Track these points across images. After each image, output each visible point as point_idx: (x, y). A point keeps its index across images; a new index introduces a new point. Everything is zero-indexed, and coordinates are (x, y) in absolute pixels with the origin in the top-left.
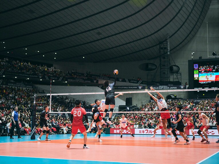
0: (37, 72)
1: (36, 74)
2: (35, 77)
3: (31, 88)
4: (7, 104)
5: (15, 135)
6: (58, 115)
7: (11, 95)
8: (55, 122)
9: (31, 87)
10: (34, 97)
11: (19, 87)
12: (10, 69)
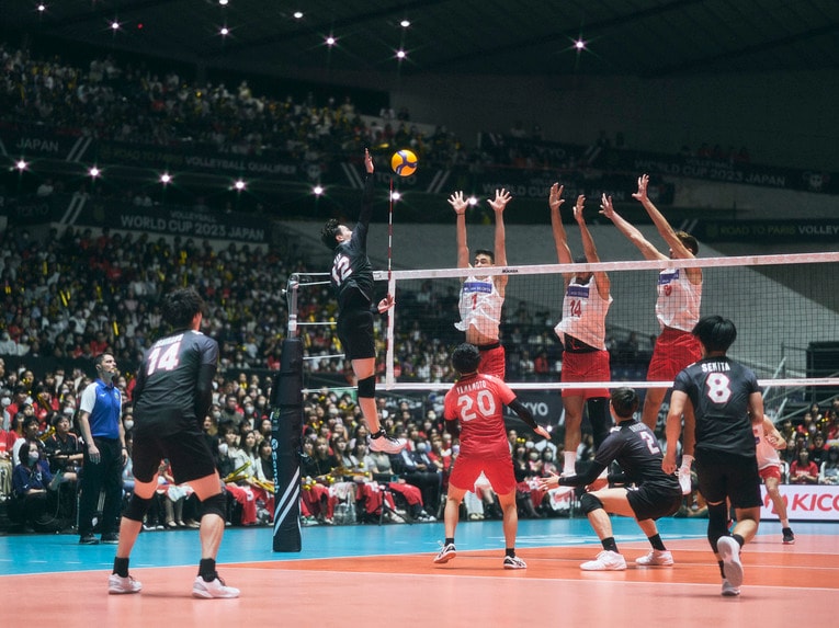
0: (291, 144)
1: (285, 157)
2: (281, 176)
3: (258, 241)
4: (117, 338)
5: (173, 528)
6: (429, 406)
7: (139, 288)
8: (412, 444)
9: (260, 235)
10: (290, 291)
11: (184, 239)
12: (127, 129)
